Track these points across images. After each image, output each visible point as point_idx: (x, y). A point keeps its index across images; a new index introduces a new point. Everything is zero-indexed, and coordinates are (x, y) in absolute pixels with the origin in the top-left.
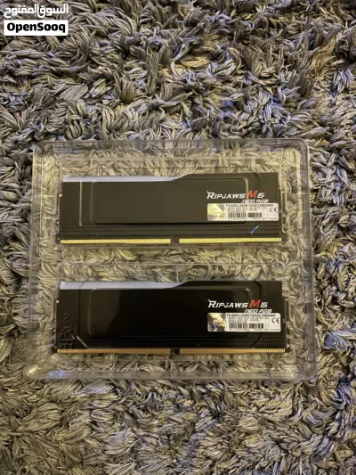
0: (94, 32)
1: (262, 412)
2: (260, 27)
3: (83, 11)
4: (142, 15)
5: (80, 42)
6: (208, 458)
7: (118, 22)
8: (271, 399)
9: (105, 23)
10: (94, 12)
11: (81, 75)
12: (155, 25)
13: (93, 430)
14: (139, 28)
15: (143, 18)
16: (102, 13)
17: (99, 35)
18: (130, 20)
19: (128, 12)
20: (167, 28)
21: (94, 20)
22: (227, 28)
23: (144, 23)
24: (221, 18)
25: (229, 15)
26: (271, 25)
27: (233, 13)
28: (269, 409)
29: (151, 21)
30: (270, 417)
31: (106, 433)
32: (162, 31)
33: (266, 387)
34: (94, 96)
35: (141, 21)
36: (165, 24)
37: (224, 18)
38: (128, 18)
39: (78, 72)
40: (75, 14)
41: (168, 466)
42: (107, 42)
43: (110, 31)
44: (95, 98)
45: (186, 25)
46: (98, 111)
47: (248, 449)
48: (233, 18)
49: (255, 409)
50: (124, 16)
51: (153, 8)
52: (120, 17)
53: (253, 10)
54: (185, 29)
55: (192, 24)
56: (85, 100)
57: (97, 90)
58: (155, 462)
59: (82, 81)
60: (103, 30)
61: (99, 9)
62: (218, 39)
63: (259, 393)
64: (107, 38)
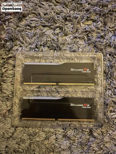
0: (56, 13)
1: (111, 136)
2: (110, 12)
3: (52, 6)
4: (71, 7)
5: (51, 16)
6: (94, 150)
7: (63, 9)
8: (114, 131)
9: (59, 10)
10: (55, 6)
11: (51, 27)
12: (75, 11)
13: (56, 140)
14: (70, 11)
15: (72, 8)
16: (58, 7)
17: (57, 14)
18: (67, 9)
19: (67, 6)
20: (79, 11)
21: (55, 9)
22: (98, 12)
23: (72, 10)
24: (97, 8)
25: (99, 8)
26: (113, 11)
27: (101, 7)
28: (113, 135)
29: (74, 9)
30: (114, 137)
31: (60, 141)
32: (78, 12)
33: (112, 128)
34: (56, 33)
35: (71, 9)
36: (79, 10)
37: (98, 9)
38: (67, 8)
39: (51, 25)
40: (49, 7)
41: (81, 153)
42: (60, 16)
43: (61, 12)
44: (56, 34)
45: (85, 11)
46: (57, 38)
47: (107, 147)
48: (101, 9)
49: (109, 134)
50: (65, 8)
51: (75, 5)
52: (64, 8)
53: (107, 6)
54: (85, 12)
55: (87, 10)
56: (53, 35)
57: (57, 31)
58: (76, 151)
59: (52, 28)
60: (58, 12)
61: (57, 5)
62: (95, 15)
63: (110, 130)
64: (60, 15)
